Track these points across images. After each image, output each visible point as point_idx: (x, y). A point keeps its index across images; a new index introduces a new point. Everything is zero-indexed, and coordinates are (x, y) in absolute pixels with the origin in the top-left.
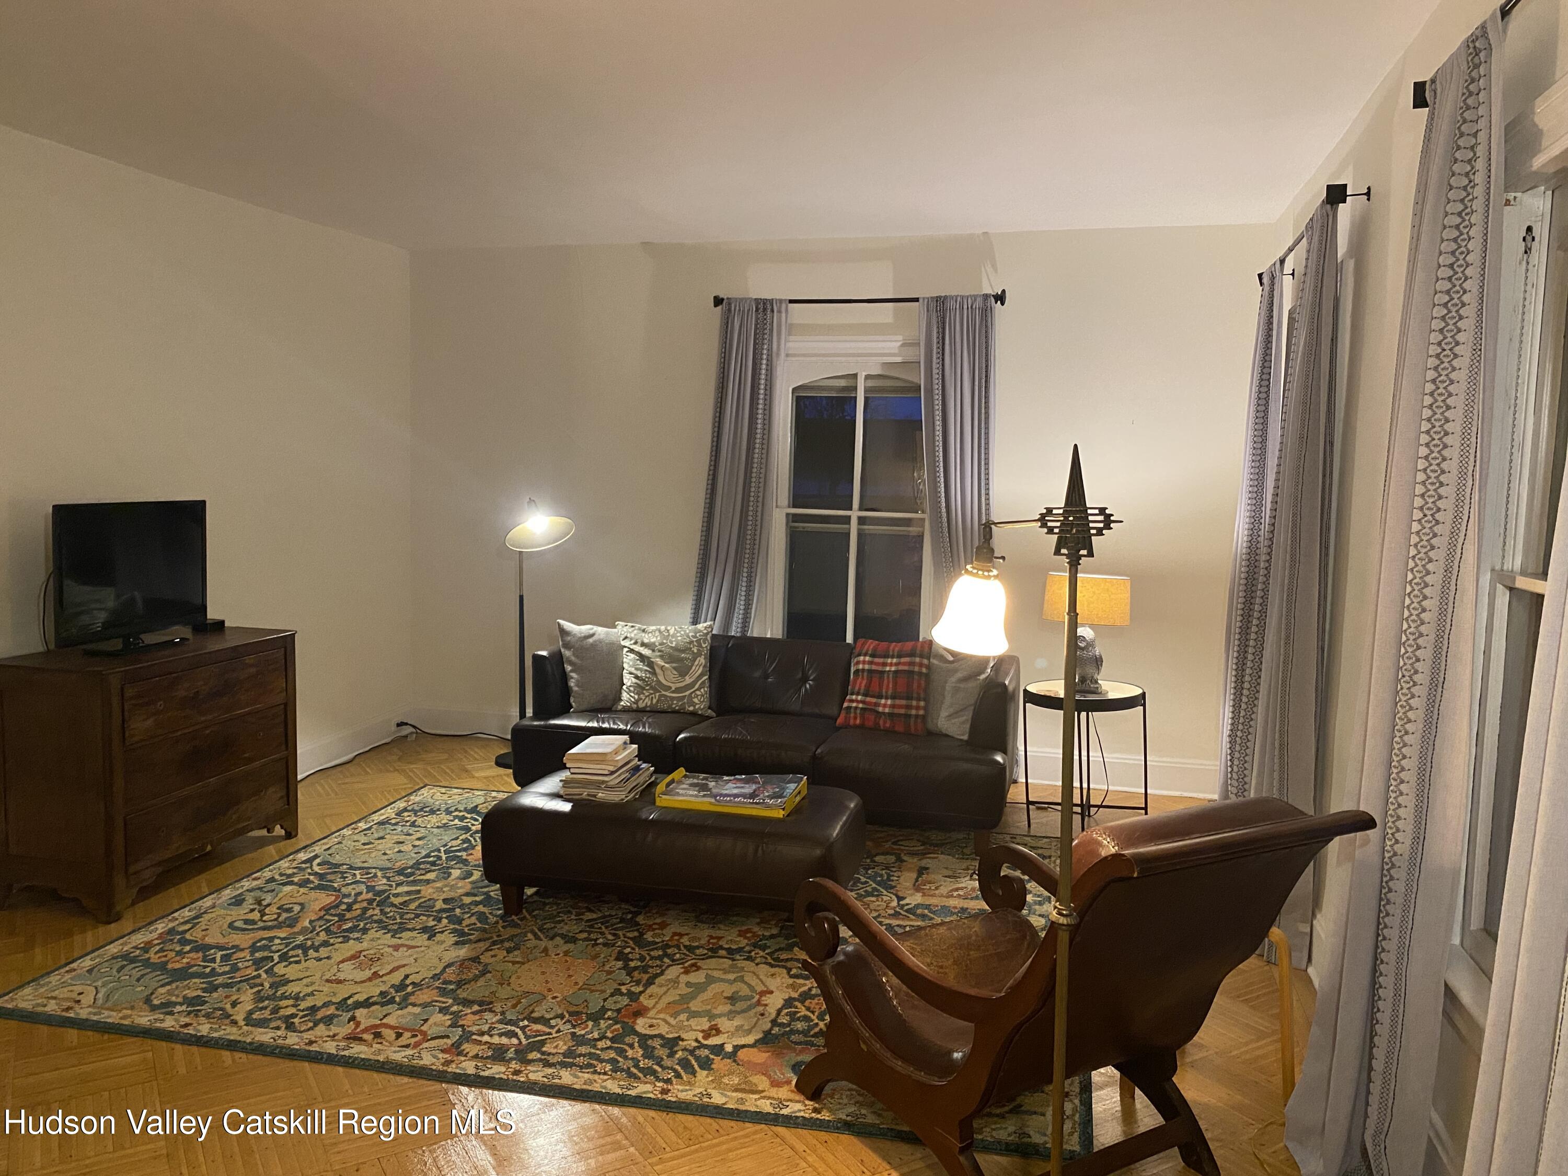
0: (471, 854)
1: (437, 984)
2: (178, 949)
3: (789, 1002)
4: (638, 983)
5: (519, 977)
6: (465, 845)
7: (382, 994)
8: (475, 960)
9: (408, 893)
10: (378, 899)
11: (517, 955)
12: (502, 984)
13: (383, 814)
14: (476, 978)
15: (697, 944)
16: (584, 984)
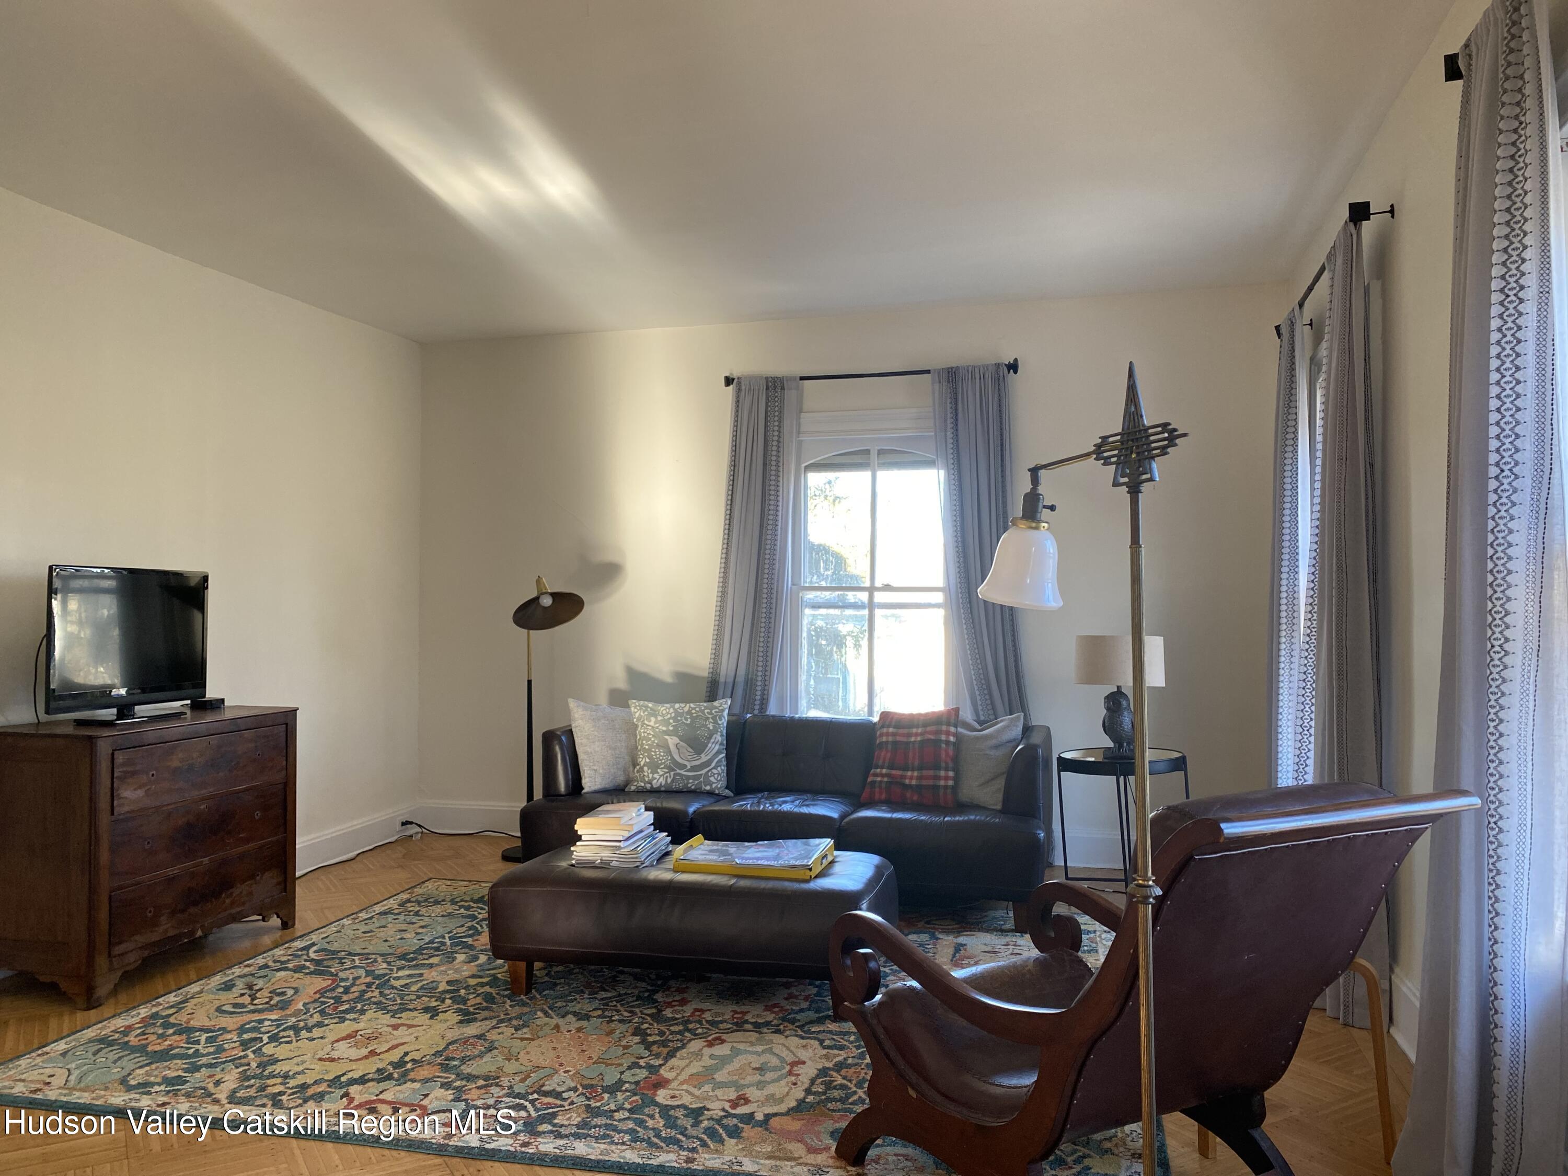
0: (477, 940)
1: (439, 1060)
2: (160, 1031)
3: (823, 1072)
4: (657, 1056)
5: (528, 1053)
6: (471, 932)
7: (379, 1071)
8: (481, 1037)
9: (409, 976)
10: (377, 982)
11: (526, 1033)
12: (509, 1060)
13: (385, 905)
14: (481, 1055)
15: (720, 1019)
16: (599, 1058)
